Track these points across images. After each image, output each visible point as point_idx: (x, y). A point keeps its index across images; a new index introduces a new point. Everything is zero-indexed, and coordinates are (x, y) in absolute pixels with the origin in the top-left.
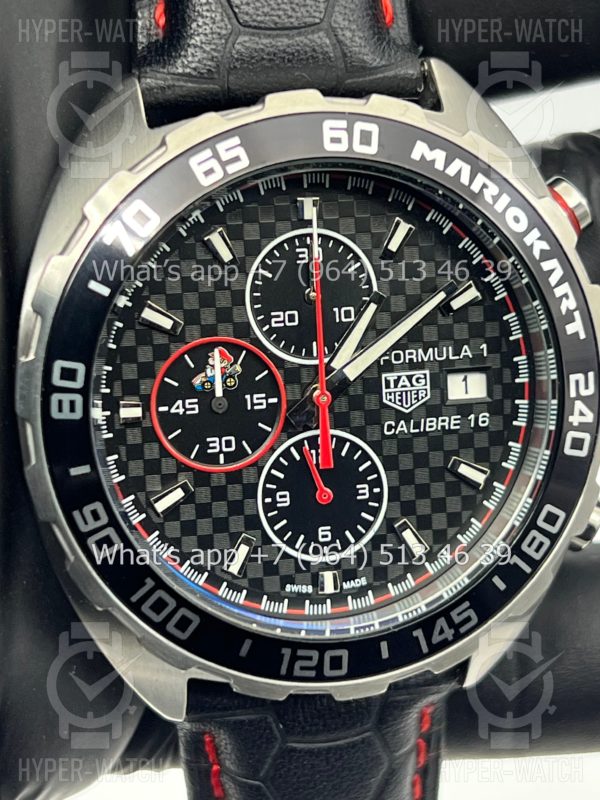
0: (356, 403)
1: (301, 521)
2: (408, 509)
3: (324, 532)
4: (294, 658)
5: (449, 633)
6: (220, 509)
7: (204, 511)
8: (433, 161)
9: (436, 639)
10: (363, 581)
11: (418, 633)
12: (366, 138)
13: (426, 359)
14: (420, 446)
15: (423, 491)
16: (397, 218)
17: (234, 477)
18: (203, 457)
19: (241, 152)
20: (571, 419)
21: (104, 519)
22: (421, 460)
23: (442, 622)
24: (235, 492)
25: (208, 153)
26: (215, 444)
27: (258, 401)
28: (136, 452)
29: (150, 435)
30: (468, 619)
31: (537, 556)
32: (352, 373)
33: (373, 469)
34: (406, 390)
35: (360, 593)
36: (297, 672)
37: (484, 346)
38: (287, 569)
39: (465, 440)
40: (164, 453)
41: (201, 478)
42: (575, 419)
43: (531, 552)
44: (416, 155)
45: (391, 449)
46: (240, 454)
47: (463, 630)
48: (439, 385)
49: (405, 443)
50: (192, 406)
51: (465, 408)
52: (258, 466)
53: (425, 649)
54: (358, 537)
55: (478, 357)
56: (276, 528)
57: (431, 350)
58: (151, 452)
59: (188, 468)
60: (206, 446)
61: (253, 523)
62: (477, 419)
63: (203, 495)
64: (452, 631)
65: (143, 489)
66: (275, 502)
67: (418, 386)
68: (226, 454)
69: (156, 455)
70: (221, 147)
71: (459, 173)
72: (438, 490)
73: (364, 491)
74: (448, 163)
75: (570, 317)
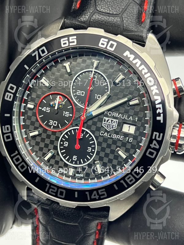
0: (95, 124)
1: (69, 152)
2: (101, 159)
3: (75, 158)
4: (50, 188)
5: (97, 197)
6: (47, 141)
7: (43, 140)
8: (130, 58)
9: (93, 197)
10: (82, 175)
11: (87, 193)
12: (112, 46)
13: (118, 117)
14: (110, 142)
15: (107, 155)
16: (120, 74)
17: (54, 133)
18: (47, 125)
19: (75, 40)
22: (109, 146)
23: (95, 192)
24: (53, 138)
26: (51, 122)
27: (67, 114)
28: (29, 118)
29: (34, 114)
30: (104, 195)
31: (130, 183)
32: (94, 114)
33: (94, 144)
35: (80, 178)
36: (50, 192)
37: (137, 118)
38: (61, 164)
39: (124, 145)
40: (37, 120)
41: (45, 131)
42: (152, 146)
43: (128, 181)
44: (125, 54)
45: (101, 140)
46: (58, 127)
47: (102, 197)
48: (120, 125)
49: (105, 140)
50: (48, 110)
51: (126, 135)
52: (61, 132)
53: (89, 199)
54: (84, 162)
55: (134, 121)
56: (62, 152)
57: (120, 115)
58: (33, 119)
59: (43, 127)
60: (49, 122)
61: (55, 148)
62: (128, 139)
63: (44, 136)
64: (98, 196)
65: (28, 128)
66: (63, 144)
67: (114, 124)
68: (53, 126)
70: (71, 38)
71: (137, 63)
72: (111, 156)
73: (90, 149)
74: (134, 59)
75: (159, 115)
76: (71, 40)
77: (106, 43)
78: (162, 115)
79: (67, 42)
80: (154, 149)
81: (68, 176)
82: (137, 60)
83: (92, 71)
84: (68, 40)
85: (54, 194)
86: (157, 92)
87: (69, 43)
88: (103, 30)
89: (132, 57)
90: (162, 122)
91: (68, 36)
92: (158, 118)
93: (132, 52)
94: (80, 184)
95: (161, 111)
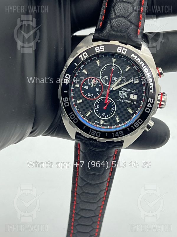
0: (114, 94)
1: (100, 111)
2: (118, 114)
3: (103, 114)
4: (92, 131)
5: (118, 135)
6: (88, 106)
7: (85, 105)
8: (134, 58)
9: (116, 135)
10: (108, 124)
11: (113, 133)
12: (124, 51)
13: (127, 90)
14: (123, 104)
15: (122, 112)
16: (128, 66)
17: (91, 101)
18: (87, 96)
19: (104, 48)
20: (147, 106)
21: (68, 100)
22: (123, 107)
23: (117, 133)
24: (91, 103)
25: (98, 47)
26: (89, 95)
27: (98, 90)
28: (77, 92)
29: (80, 91)
30: (122, 134)
31: (136, 127)
32: (114, 89)
33: (114, 106)
34: (123, 94)
35: (107, 126)
36: (92, 134)
37: (138, 91)
38: (95, 118)
39: (131, 106)
40: (81, 94)
41: (86, 100)
42: (148, 106)
43: (135, 126)
44: (132, 56)
45: (118, 103)
46: (93, 97)
47: (121, 135)
48: (129, 95)
49: (121, 103)
50: (87, 88)
51: (132, 100)
52: (95, 100)
53: (114, 137)
54: (109, 116)
55: (136, 92)
56: (96, 111)
57: (129, 89)
58: (79, 93)
59: (84, 97)
60: (88, 95)
61: (92, 109)
62: (134, 103)
63: (85, 102)
64: (119, 135)
65: (76, 99)
66: (97, 107)
67: (125, 94)
68: (91, 97)
69: (80, 94)
70: (101, 47)
71: (138, 61)
72: (124, 113)
73: (112, 109)
74: (137, 58)
75: (151, 89)
76: (101, 48)
77: (121, 50)
78: (153, 89)
79: (99, 49)
80: (149, 108)
81: (100, 125)
82: (138, 59)
83: (112, 65)
84: (99, 48)
85: (94, 135)
86: (150, 76)
87: (100, 50)
88: (119, 42)
89: (136, 57)
90: (153, 92)
91: (99, 46)
92: (151, 91)
93: (136, 54)
94: (107, 129)
95: (152, 87)
